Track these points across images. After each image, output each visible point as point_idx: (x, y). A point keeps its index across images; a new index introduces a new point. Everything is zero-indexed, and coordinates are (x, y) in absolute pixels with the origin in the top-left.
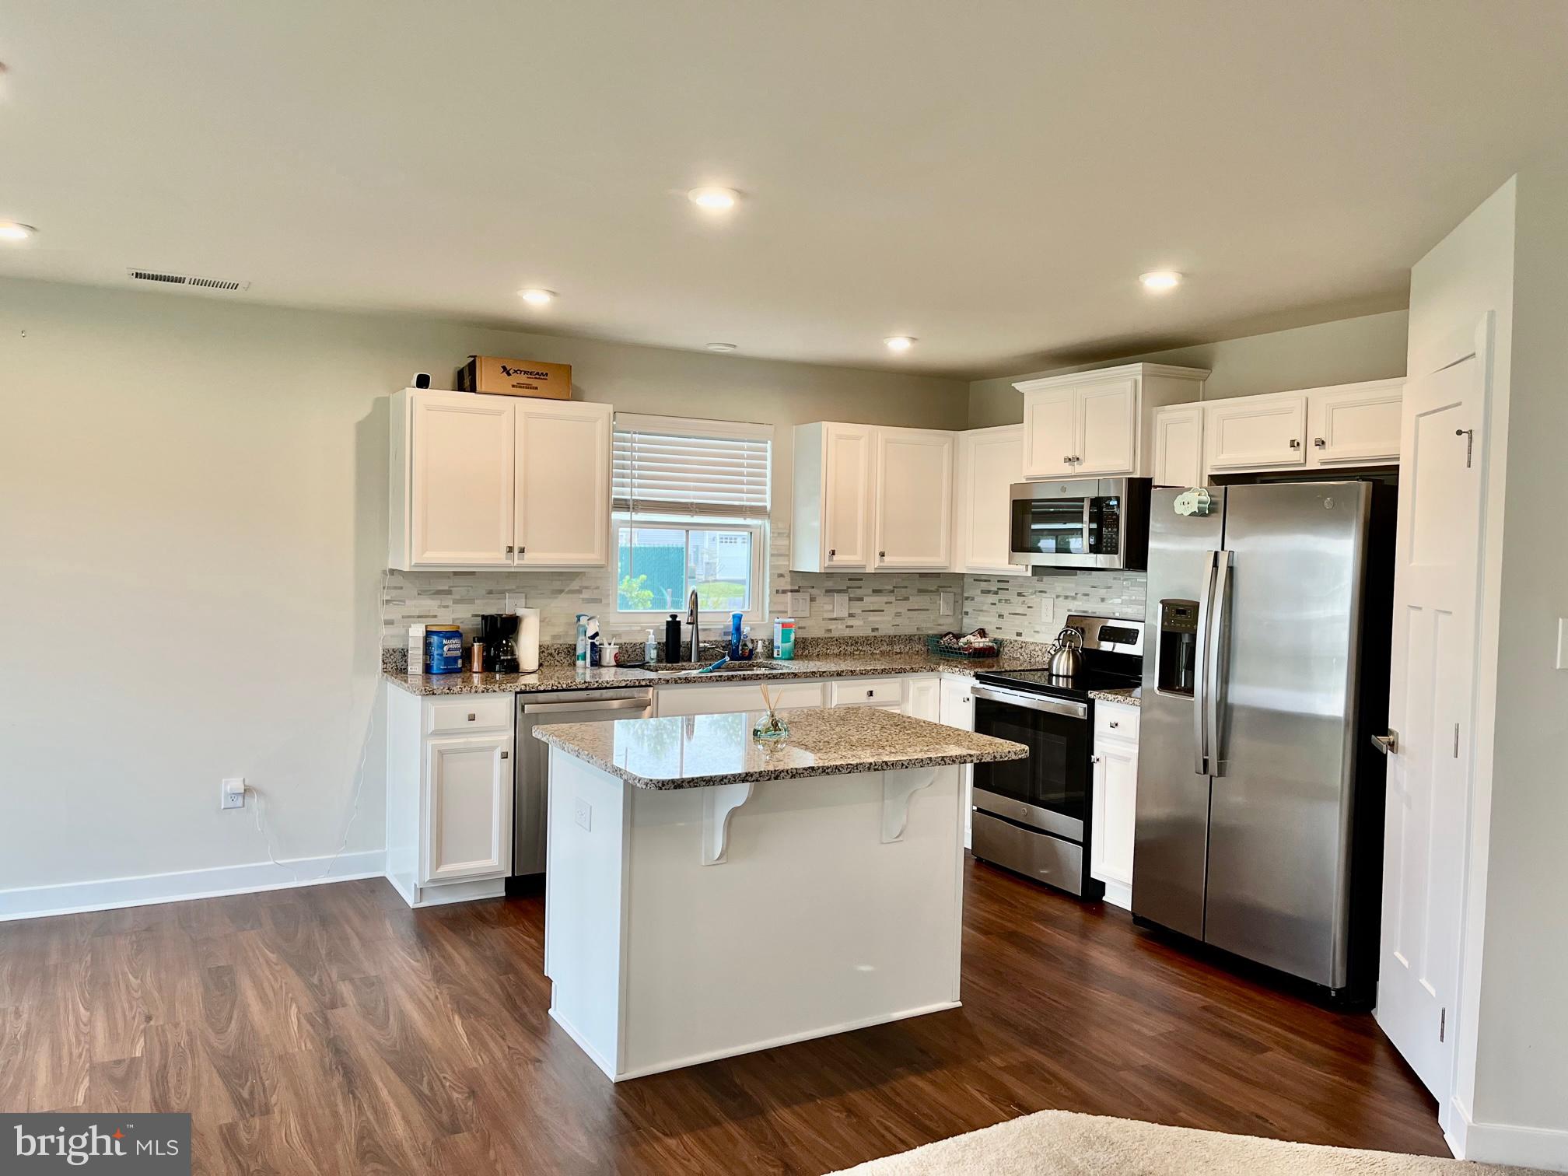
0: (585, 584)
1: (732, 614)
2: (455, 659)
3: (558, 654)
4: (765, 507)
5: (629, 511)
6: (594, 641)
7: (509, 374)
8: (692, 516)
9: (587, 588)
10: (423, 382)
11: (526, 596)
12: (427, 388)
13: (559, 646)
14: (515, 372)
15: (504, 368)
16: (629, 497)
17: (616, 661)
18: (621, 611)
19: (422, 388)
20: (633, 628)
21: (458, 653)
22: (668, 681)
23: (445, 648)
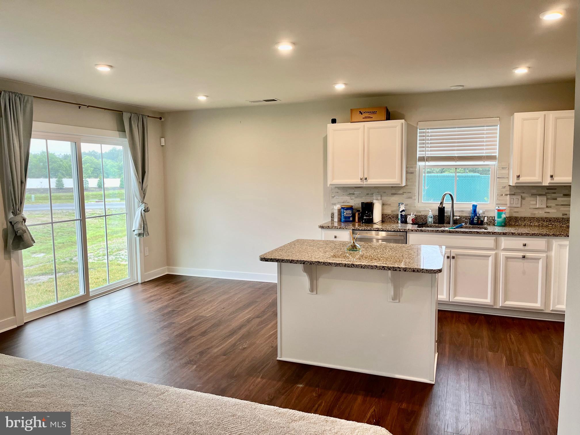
0: (405, 191)
1: (472, 204)
2: (349, 217)
3: (393, 218)
4: (496, 156)
5: (424, 161)
6: (402, 213)
7: (362, 114)
8: (456, 162)
9: (405, 192)
10: (334, 121)
11: (381, 195)
12: (336, 123)
13: (393, 215)
14: (364, 113)
15: (360, 112)
16: (425, 156)
17: (412, 222)
18: (423, 202)
19: (334, 123)
20: (426, 209)
21: (351, 215)
22: (412, 231)
23: (345, 213)
